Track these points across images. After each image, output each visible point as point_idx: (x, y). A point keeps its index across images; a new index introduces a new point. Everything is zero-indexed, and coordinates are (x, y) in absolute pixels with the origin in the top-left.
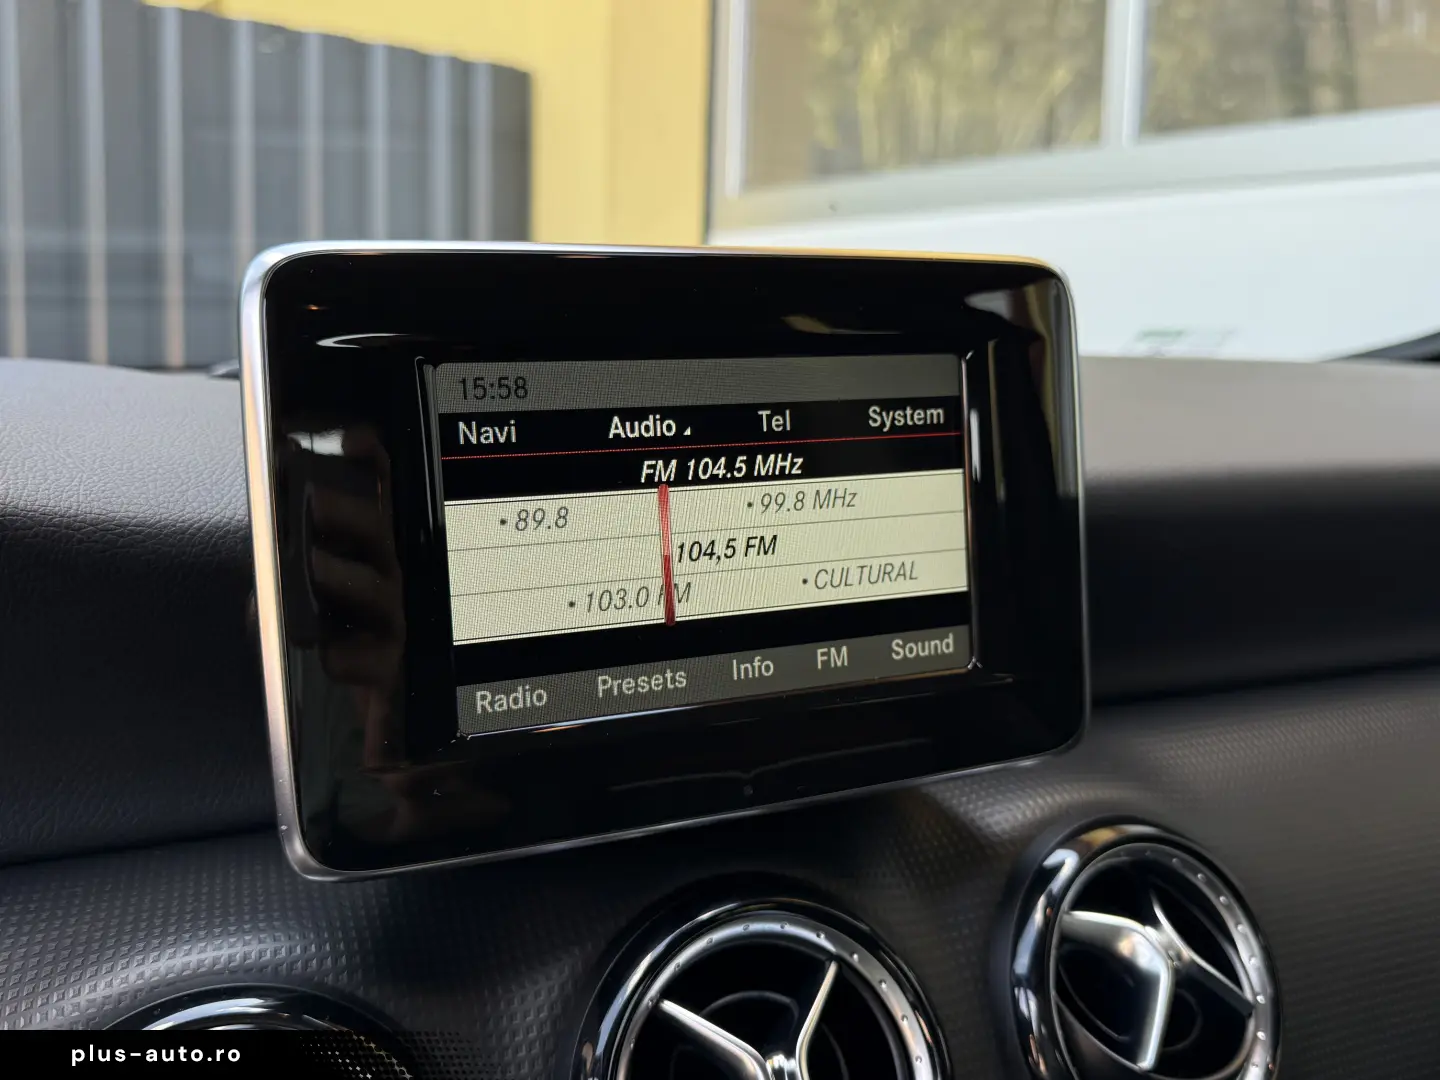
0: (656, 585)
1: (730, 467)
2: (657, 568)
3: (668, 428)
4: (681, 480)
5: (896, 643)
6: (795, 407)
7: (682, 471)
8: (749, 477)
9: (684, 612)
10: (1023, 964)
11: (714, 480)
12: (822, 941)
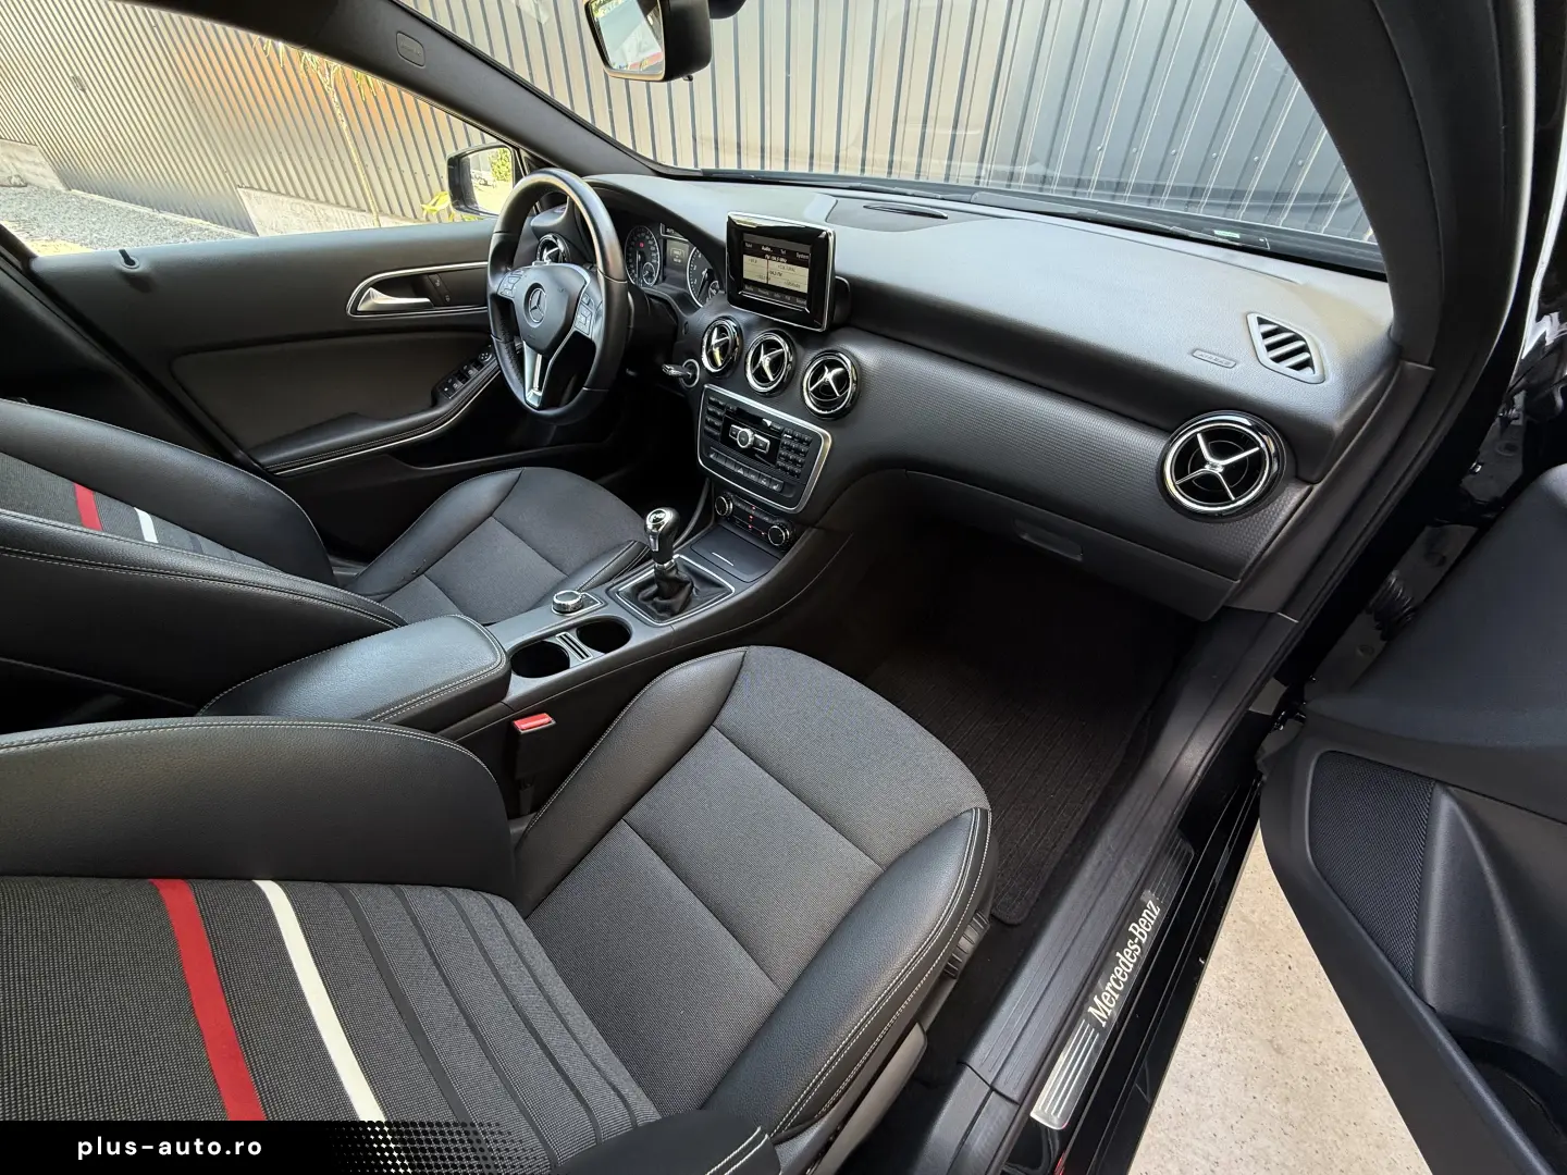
1: (776, 259)
2: (766, 274)
3: (769, 249)
4: (770, 259)
6: (786, 250)
8: (779, 261)
9: (769, 283)
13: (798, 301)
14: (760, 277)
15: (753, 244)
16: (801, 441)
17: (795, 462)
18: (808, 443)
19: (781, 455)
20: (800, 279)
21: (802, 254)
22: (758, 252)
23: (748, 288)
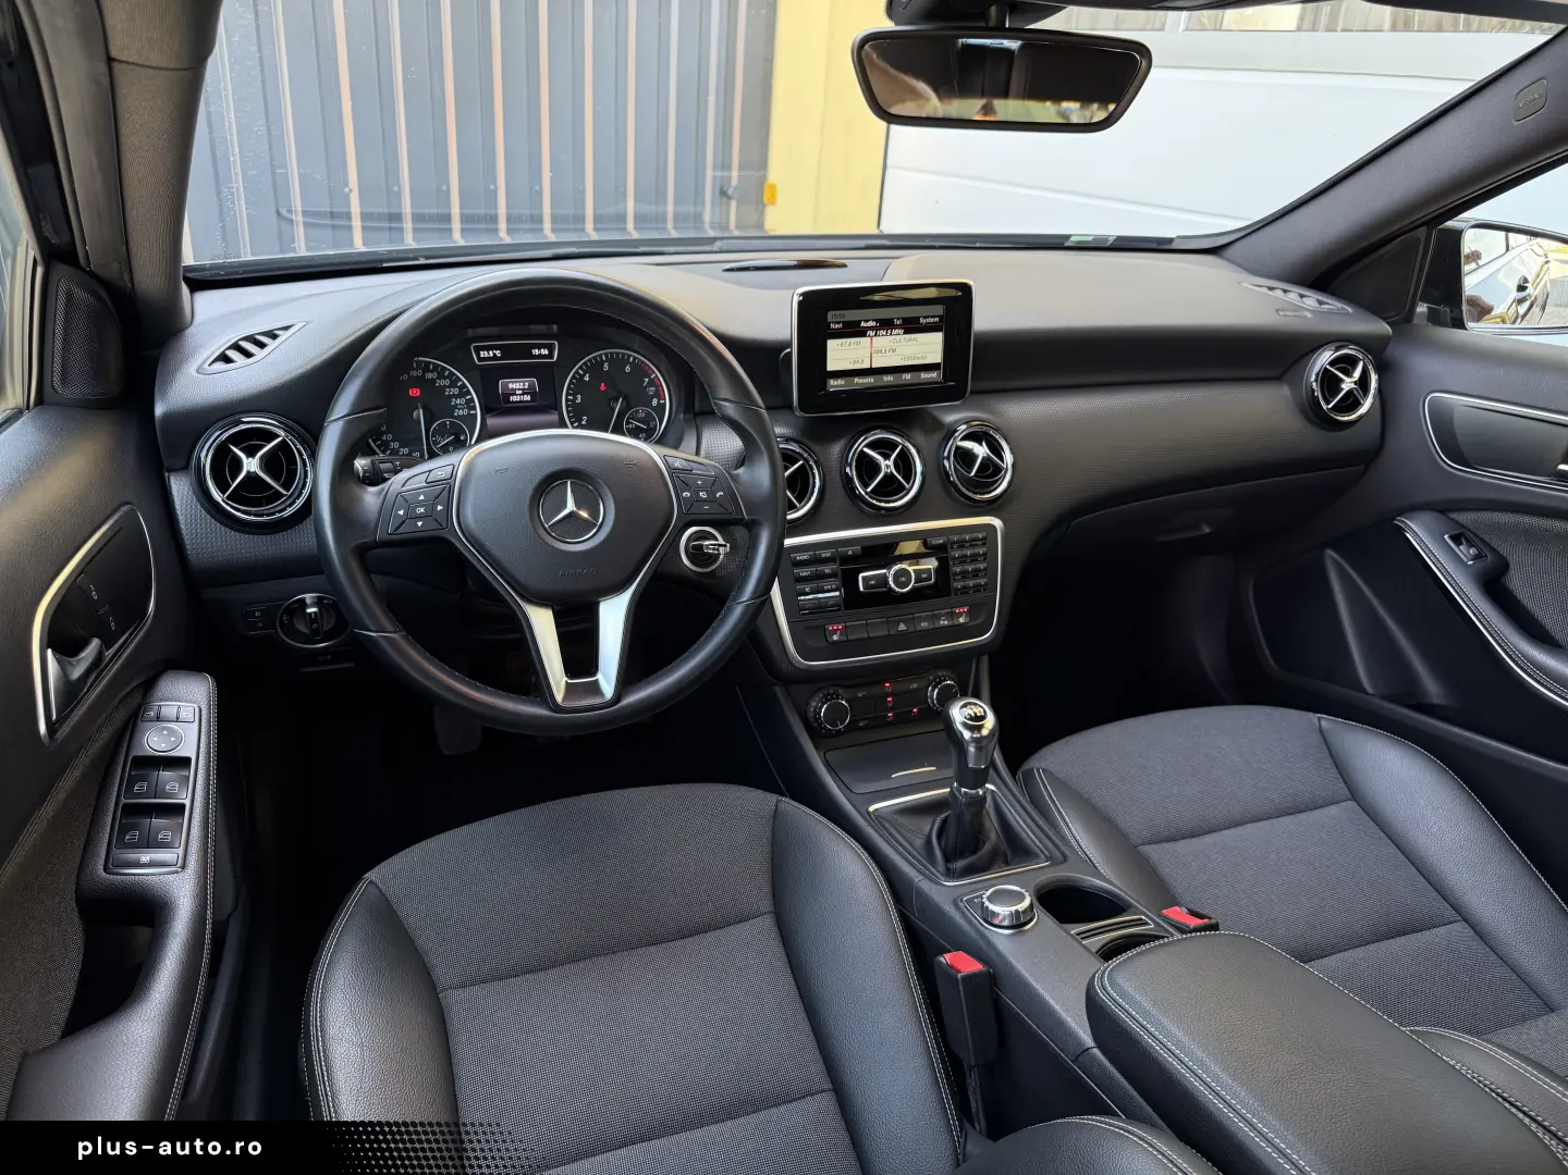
0: (868, 359)
1: (887, 332)
2: (869, 356)
3: (874, 324)
4: (876, 335)
5: (923, 374)
6: (904, 319)
7: (876, 333)
8: (891, 335)
9: (874, 366)
10: (946, 454)
11: (882, 335)
12: (899, 440)
13: (925, 376)
14: (858, 362)
15: (844, 322)
16: (973, 543)
17: (976, 573)
18: (984, 541)
19: (956, 574)
20: (928, 348)
21: (928, 317)
22: (853, 330)
23: (835, 384)
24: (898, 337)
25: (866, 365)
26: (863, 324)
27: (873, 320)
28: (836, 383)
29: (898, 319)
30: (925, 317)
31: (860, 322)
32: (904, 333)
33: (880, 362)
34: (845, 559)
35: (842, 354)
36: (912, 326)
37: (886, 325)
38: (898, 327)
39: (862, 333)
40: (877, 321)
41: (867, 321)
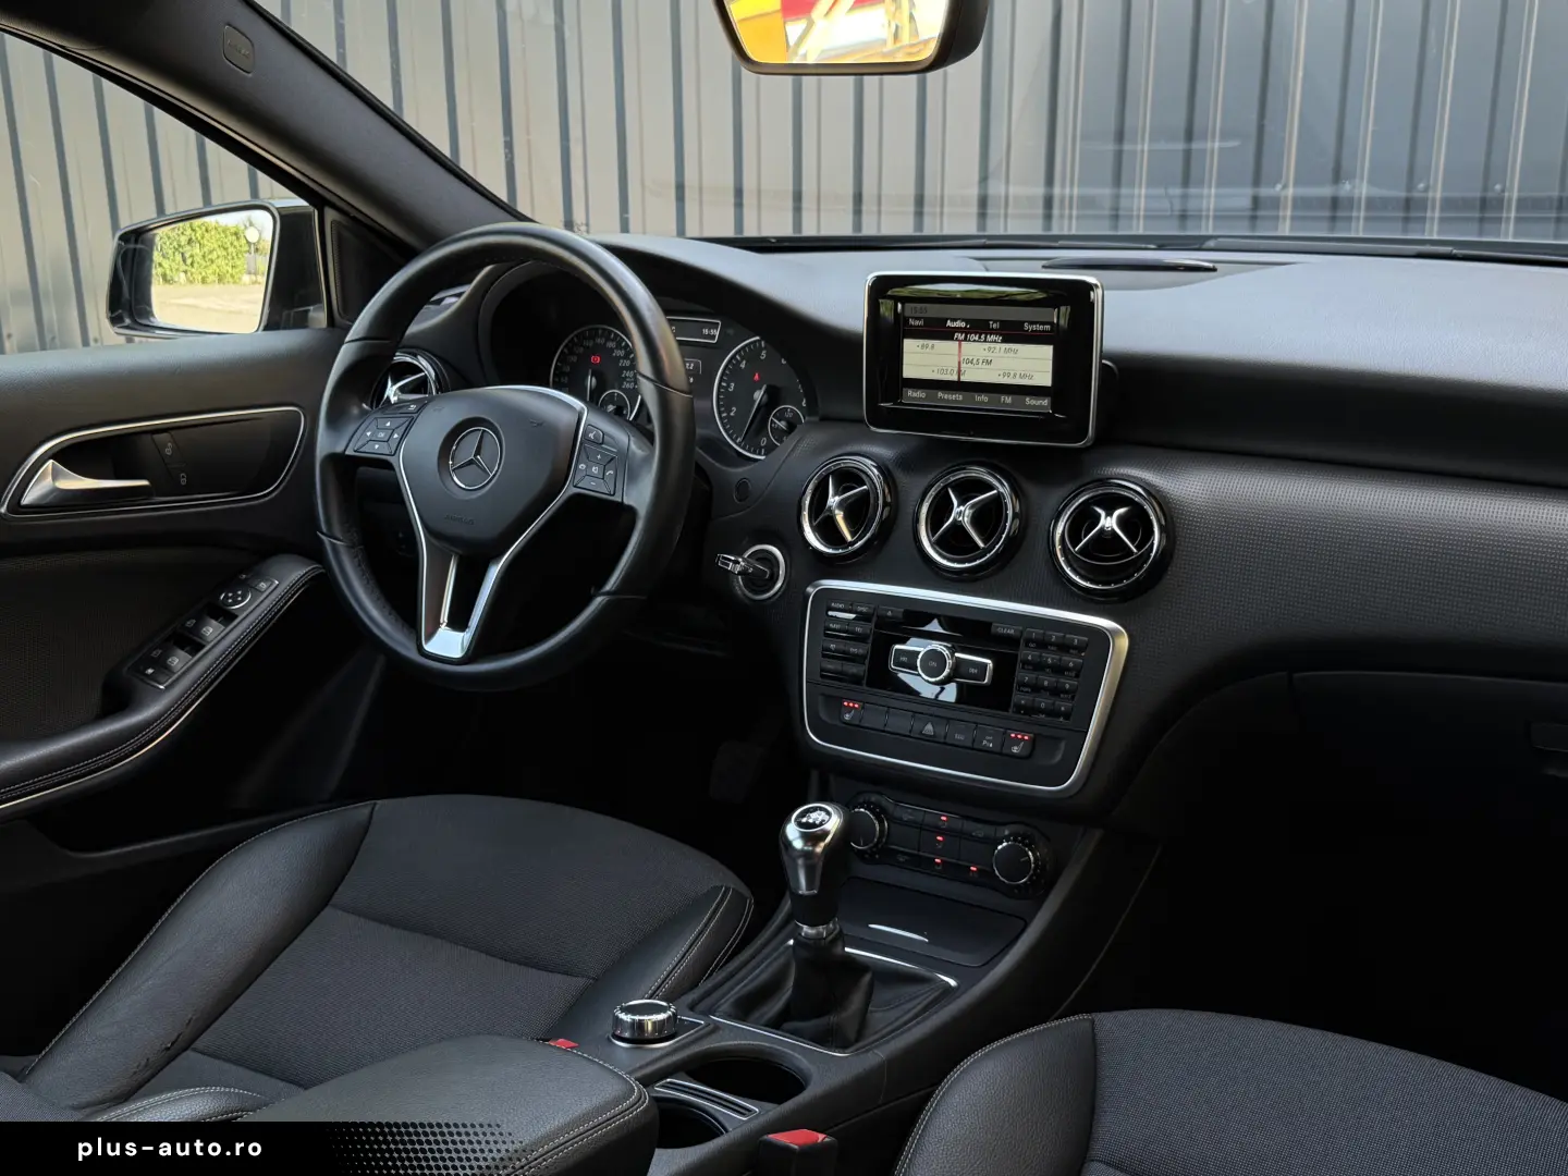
0: (956, 369)
1: (980, 338)
2: (957, 365)
3: (963, 325)
4: (965, 340)
5: (1027, 399)
6: (1002, 322)
7: (966, 337)
8: (985, 341)
9: (963, 379)
11: (974, 341)
12: (996, 483)
13: (1030, 401)
14: (942, 371)
15: (926, 319)
16: (1064, 647)
17: (1056, 691)
18: (1080, 649)
19: (1021, 683)
20: (1033, 364)
21: (1035, 323)
22: (937, 330)
23: (913, 394)
24: (992, 345)
25: (954, 378)
26: (949, 323)
27: (963, 320)
28: (915, 395)
29: (995, 321)
30: (1032, 323)
31: (947, 319)
32: (1003, 341)
33: (971, 375)
34: (883, 622)
35: (922, 359)
36: (1013, 333)
37: (979, 328)
38: (993, 332)
39: (948, 335)
40: (967, 321)
41: (954, 320)
